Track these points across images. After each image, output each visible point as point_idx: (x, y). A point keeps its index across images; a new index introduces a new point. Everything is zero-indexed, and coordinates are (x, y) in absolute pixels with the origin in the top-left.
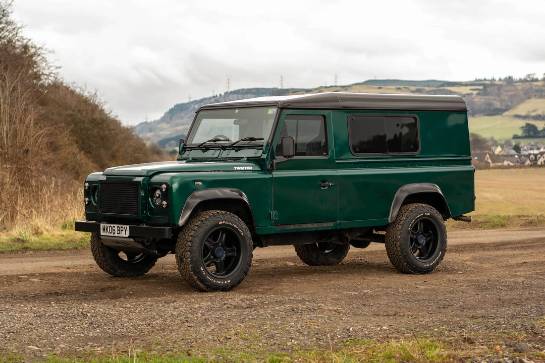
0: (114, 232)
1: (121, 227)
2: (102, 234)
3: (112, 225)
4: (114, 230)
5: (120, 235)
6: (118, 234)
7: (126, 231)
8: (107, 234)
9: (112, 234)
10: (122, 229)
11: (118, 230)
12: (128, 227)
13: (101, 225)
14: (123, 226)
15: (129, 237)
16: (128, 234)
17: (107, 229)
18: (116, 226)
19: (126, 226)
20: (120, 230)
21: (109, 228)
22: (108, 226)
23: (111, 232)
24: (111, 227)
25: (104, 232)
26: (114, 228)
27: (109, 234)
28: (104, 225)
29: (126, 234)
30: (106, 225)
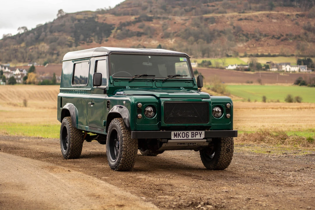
0: (187, 136)
1: (196, 133)
2: (173, 137)
3: (185, 132)
5: (194, 138)
6: (192, 137)
7: (200, 135)
8: (179, 138)
9: (185, 137)
10: (197, 134)
11: (192, 135)
12: (203, 132)
13: (173, 133)
14: (198, 132)
15: (204, 139)
16: (203, 136)
17: (179, 135)
18: (190, 133)
19: (200, 132)
20: (195, 135)
21: (181, 134)
22: (181, 133)
23: (183, 136)
24: (184, 133)
25: (175, 137)
26: (187, 134)
27: (182, 138)
28: (175, 132)
29: (200, 137)
30: (177, 132)
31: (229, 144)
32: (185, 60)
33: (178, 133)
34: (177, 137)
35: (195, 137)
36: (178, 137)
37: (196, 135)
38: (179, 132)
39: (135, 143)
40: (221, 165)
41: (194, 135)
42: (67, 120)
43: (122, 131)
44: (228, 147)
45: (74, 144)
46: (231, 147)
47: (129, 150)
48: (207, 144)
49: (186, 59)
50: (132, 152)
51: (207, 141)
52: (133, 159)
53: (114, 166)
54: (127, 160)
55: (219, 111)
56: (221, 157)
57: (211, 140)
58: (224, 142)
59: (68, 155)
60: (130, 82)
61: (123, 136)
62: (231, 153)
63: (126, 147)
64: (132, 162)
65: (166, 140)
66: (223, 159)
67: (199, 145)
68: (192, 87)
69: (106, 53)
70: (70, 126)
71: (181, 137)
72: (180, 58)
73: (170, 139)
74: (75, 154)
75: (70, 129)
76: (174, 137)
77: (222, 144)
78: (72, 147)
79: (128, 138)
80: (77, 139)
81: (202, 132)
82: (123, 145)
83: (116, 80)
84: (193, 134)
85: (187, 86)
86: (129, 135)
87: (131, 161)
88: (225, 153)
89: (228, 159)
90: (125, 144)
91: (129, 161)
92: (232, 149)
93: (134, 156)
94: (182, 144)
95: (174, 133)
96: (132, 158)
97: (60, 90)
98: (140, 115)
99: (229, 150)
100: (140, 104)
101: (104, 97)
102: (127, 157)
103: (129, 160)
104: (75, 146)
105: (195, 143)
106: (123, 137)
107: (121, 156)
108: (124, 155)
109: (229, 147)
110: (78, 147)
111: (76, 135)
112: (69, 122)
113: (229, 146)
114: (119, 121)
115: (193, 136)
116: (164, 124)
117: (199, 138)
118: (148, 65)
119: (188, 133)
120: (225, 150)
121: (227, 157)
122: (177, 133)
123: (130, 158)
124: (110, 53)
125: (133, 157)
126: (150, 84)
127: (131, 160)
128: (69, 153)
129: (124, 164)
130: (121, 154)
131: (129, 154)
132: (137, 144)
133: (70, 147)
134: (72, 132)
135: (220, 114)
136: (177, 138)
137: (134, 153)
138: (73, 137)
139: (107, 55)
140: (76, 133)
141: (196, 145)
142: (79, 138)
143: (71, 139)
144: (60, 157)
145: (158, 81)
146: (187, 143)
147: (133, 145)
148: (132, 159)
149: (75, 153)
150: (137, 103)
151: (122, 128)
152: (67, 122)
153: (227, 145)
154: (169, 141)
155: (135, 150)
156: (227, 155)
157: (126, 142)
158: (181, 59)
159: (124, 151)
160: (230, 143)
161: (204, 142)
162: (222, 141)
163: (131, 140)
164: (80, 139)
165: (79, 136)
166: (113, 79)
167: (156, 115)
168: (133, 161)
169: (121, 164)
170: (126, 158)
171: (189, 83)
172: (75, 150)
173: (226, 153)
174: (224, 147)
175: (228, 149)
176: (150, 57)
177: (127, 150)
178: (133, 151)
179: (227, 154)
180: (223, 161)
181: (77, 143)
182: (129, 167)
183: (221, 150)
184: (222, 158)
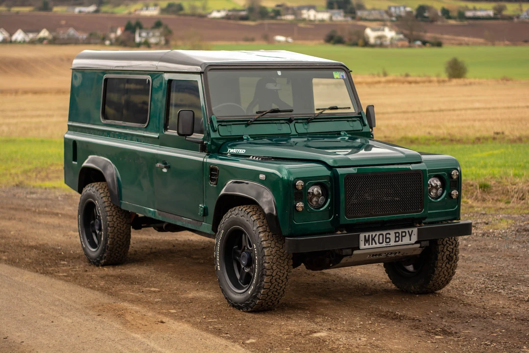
0: (388, 240)
1: (402, 232)
2: (362, 246)
3: (384, 233)
4: (389, 238)
5: (400, 243)
6: (396, 241)
7: (410, 236)
8: (374, 245)
9: (384, 243)
10: (404, 234)
11: (396, 237)
12: (415, 230)
13: (362, 236)
14: (406, 230)
15: (416, 243)
16: (414, 238)
17: (373, 239)
18: (392, 232)
19: (410, 230)
20: (400, 237)
21: (377, 237)
22: (376, 235)
23: (381, 241)
24: (382, 235)
25: (367, 244)
26: (388, 236)
27: (378, 245)
28: (367, 235)
29: (410, 240)
30: (370, 234)
31: (452, 247)
32: (343, 76)
33: (372, 235)
34: (369, 245)
35: (402, 241)
36: (372, 244)
37: (402, 236)
38: (374, 234)
39: (287, 258)
40: (434, 285)
41: (398, 237)
42: (97, 191)
43: (261, 235)
44: (450, 252)
45: (115, 239)
46: (454, 251)
47: (276, 274)
48: (419, 252)
49: (343, 74)
50: (283, 276)
51: (420, 247)
52: (283, 290)
53: (241, 303)
54: (273, 293)
55: (437, 186)
56: (436, 272)
57: (428, 245)
58: (443, 244)
59: (101, 259)
60: (247, 125)
61: (264, 246)
62: (454, 262)
63: (272, 268)
64: (280, 295)
65: (349, 251)
66: (441, 276)
67: (405, 255)
68: (359, 130)
69: (199, 69)
70: (106, 203)
71: (376, 244)
72: (334, 73)
73: (358, 248)
74: (115, 256)
75: (107, 209)
76: (365, 245)
77: (439, 248)
78: (112, 243)
79: (274, 250)
80: (120, 229)
81: (412, 231)
82: (266, 265)
83: (223, 124)
84: (397, 235)
85: (352, 129)
86: (275, 243)
87: (279, 293)
88: (444, 264)
89: (449, 274)
90: (269, 263)
91: (277, 294)
92: (456, 255)
93: (285, 285)
94: (376, 255)
95: (365, 236)
96: (281, 287)
97: (69, 126)
98: (300, 205)
99: (452, 258)
100: (300, 183)
101: (201, 159)
102: (273, 286)
103: (276, 291)
104: (117, 242)
105: (399, 252)
106: (263, 248)
107: (261, 284)
108: (266, 283)
109: (452, 252)
110: (123, 244)
111: (118, 222)
112: (102, 195)
113: (451, 250)
114: (251, 214)
115: (397, 239)
116: (345, 219)
117: (409, 242)
118: (275, 88)
119: (389, 234)
120: (445, 258)
121: (447, 271)
122: (369, 236)
123: (279, 288)
124: (206, 68)
125: (283, 287)
126: (285, 129)
127: (278, 291)
128: (105, 255)
129: (267, 299)
130: (261, 281)
131: (276, 281)
132: (292, 261)
133: (106, 243)
134: (111, 214)
135: (440, 191)
136: (371, 246)
137: (286, 278)
138: (112, 225)
139: (200, 73)
140: (118, 216)
141: (400, 255)
142: (125, 226)
143: (109, 228)
144: (79, 258)
145: (299, 121)
146: (385, 252)
147: (284, 263)
148: (281, 290)
149: (116, 254)
150: (294, 180)
151: (261, 229)
152: (98, 195)
153: (449, 249)
154: (355, 252)
155: (287, 271)
156: (448, 268)
157: (272, 257)
158: (337, 75)
159: (268, 276)
160: (453, 243)
161: (415, 249)
162: (439, 242)
163: (280, 254)
164: (126, 228)
165: (124, 222)
166: (218, 122)
167: (329, 200)
168: (282, 293)
169: (259, 299)
170: (271, 288)
171: (354, 122)
172: (118, 249)
173: (446, 263)
174: (443, 253)
175: (449, 255)
176: (279, 73)
177: (273, 272)
178: (284, 274)
179: (448, 265)
180: (440, 278)
181: (121, 237)
182: (273, 304)
183: (438, 259)
184: (439, 274)
